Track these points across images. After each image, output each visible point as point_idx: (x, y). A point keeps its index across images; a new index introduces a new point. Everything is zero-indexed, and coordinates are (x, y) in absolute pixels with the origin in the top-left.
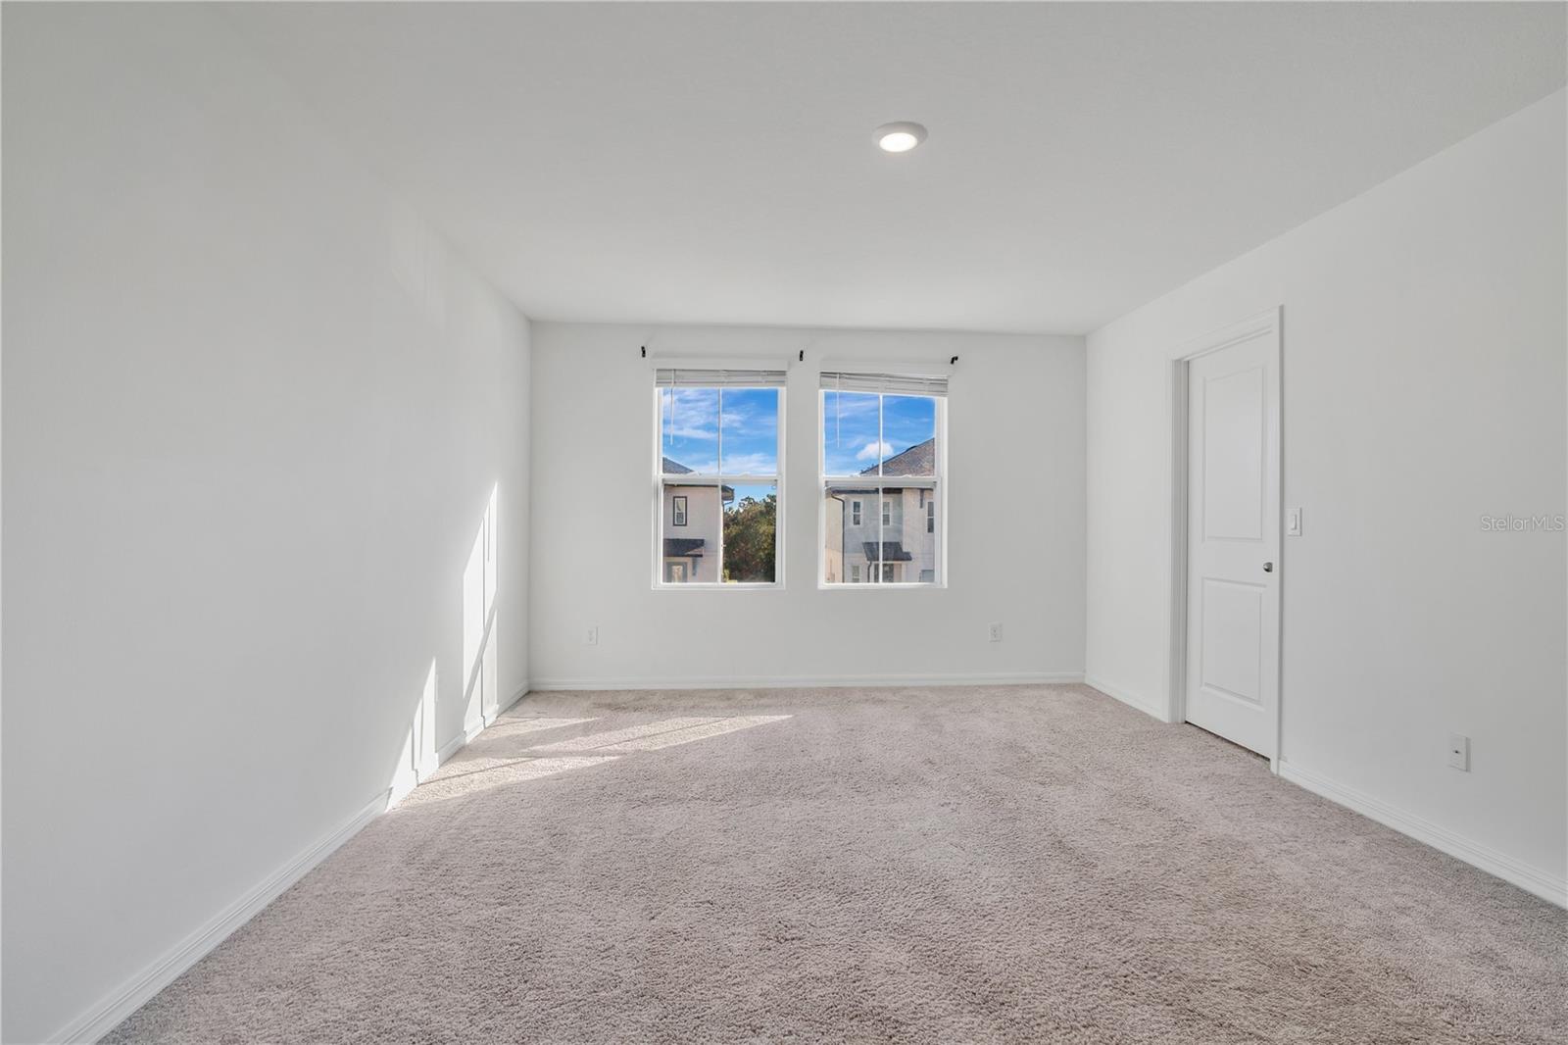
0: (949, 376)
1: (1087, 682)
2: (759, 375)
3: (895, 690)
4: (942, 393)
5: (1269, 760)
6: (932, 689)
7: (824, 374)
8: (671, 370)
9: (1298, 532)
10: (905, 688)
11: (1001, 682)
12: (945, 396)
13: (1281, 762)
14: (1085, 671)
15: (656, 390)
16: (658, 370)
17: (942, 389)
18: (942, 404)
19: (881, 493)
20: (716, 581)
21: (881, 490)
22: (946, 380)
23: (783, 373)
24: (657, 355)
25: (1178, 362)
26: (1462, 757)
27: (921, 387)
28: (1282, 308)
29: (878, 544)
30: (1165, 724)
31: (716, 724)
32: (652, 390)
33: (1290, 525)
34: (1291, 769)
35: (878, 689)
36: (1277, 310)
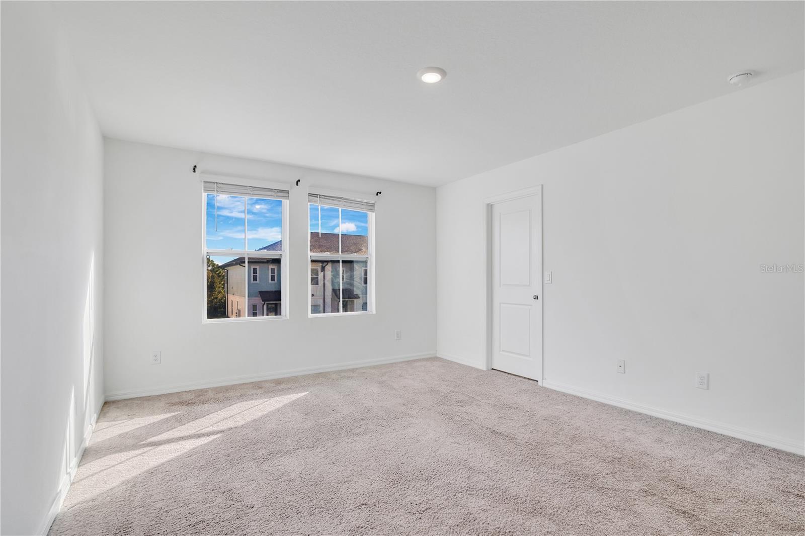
0: (376, 202)
1: (438, 356)
2: (272, 192)
3: (353, 370)
4: (372, 210)
5: (538, 381)
6: (374, 367)
7: (310, 195)
8: (214, 183)
9: (550, 282)
10: (357, 369)
11: (402, 360)
12: (374, 212)
13: (544, 380)
14: (436, 351)
15: (203, 194)
16: (204, 182)
17: (371, 208)
18: (372, 216)
19: (341, 263)
20: (245, 316)
21: (341, 261)
22: (374, 204)
23: (287, 192)
24: (203, 172)
25: (488, 204)
26: (622, 368)
27: (362, 206)
28: (542, 185)
29: (339, 290)
30: (483, 371)
31: (267, 403)
32: (202, 194)
33: (546, 278)
34: (550, 382)
35: (342, 371)
36: (541, 187)
